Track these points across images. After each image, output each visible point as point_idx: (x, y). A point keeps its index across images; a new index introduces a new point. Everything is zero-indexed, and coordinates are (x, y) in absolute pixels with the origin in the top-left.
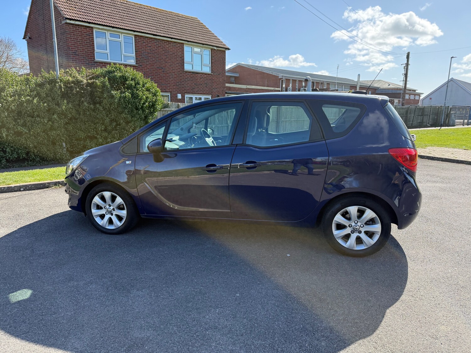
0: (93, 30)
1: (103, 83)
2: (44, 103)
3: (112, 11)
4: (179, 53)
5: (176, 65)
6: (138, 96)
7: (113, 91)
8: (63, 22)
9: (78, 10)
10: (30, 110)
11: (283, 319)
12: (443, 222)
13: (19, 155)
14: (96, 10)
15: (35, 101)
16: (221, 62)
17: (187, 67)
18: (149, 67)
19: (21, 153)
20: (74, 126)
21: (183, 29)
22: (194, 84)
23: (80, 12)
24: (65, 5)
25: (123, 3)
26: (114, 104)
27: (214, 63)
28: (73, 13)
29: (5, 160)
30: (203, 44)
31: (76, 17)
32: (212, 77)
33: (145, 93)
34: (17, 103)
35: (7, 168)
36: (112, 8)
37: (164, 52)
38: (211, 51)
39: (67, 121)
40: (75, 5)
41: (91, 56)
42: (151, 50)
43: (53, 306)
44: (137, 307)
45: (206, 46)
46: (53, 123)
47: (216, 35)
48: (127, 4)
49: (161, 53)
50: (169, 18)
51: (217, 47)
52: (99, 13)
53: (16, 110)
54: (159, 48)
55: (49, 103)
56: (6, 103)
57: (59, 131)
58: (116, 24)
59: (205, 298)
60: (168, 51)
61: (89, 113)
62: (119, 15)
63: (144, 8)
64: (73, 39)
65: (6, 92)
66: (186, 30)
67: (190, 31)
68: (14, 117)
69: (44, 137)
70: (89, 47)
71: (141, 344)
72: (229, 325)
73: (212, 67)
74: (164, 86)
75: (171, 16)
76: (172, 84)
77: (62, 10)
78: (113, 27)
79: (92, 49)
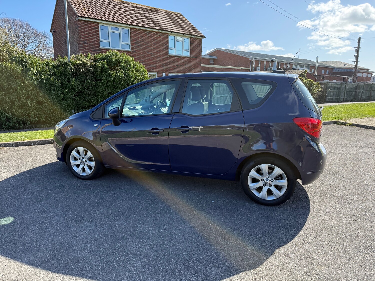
0: (99, 25)
1: (103, 65)
2: (58, 80)
3: (114, 10)
4: (165, 41)
5: (162, 51)
6: (129, 75)
7: (110, 71)
8: (77, 19)
9: (88, 10)
10: (48, 85)
11: (189, 251)
12: (354, 180)
13: (40, 118)
14: (102, 9)
15: (52, 79)
16: (198, 48)
17: (171, 52)
18: (141, 52)
19: (41, 117)
20: (81, 98)
21: (169, 23)
22: (176, 65)
23: (90, 11)
24: (79, 7)
25: (123, 4)
26: (111, 81)
27: (193, 48)
28: (84, 12)
29: (29, 122)
30: (184, 34)
31: (86, 15)
32: (191, 60)
33: (135, 72)
34: (39, 80)
35: (31, 128)
36: (114, 8)
37: (153, 41)
38: (191, 39)
39: (76, 94)
40: (86, 6)
41: (97, 45)
42: (142, 39)
43: (25, 230)
44: (83, 235)
45: (187, 35)
46: (65, 95)
47: (195, 26)
48: (126, 4)
49: (151, 42)
50: (158, 14)
51: (195, 36)
52: (104, 12)
53: (38, 86)
54: (149, 38)
55: (62, 80)
56: (31, 80)
57: (69, 102)
58: (116, 20)
59: (135, 231)
60: (156, 40)
61: (92, 88)
62: (119, 13)
63: (139, 7)
64: (84, 31)
65: (32, 72)
66: (171, 23)
67: (174, 24)
68: (37, 90)
69: (58, 105)
70: (95, 37)
71: (76, 262)
72: (146, 252)
73: (190, 52)
74: (152, 67)
75: (160, 12)
76: (159, 65)
77: (76, 10)
78: (114, 22)
79: (98, 39)
